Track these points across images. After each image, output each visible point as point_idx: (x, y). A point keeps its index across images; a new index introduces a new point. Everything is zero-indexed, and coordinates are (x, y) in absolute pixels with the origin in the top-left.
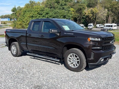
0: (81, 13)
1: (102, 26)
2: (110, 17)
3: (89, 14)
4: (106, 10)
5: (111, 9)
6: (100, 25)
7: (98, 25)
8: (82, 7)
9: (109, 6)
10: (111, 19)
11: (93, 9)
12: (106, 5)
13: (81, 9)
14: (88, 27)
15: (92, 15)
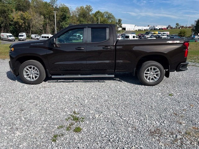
0: (5, 17)
1: (38, 37)
2: (48, 26)
3: (18, 20)
4: (42, 17)
5: (48, 16)
6: (36, 35)
7: (33, 36)
8: (6, 9)
9: (45, 12)
10: (49, 29)
11: (23, 14)
12: (42, 10)
13: (4, 12)
14: (19, 38)
15: (22, 21)
